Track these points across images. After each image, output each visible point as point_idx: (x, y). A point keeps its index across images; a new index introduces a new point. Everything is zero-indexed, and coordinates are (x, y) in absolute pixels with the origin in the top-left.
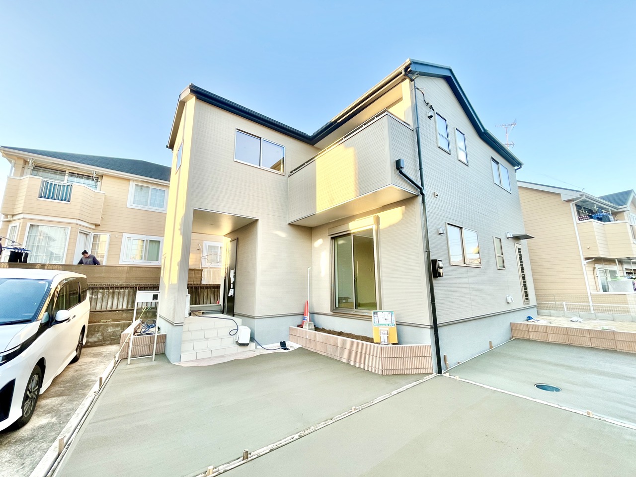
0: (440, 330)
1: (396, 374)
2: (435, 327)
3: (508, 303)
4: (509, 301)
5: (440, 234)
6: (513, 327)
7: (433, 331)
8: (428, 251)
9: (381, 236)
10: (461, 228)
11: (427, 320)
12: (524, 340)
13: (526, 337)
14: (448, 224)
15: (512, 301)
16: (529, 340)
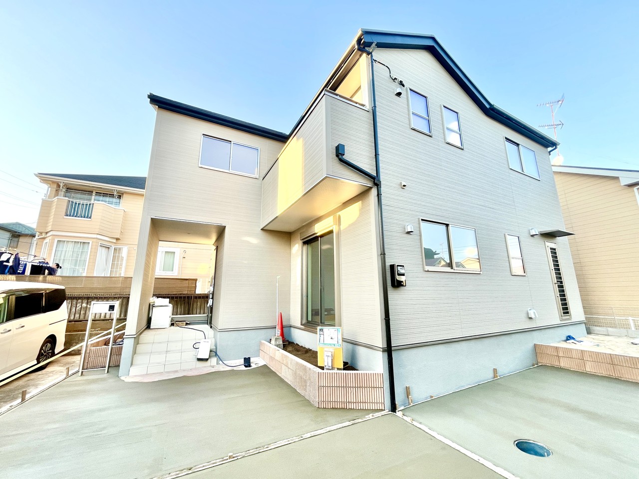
0: (394, 355)
1: (335, 408)
2: (389, 350)
3: (531, 318)
4: (532, 315)
5: (409, 233)
6: (537, 350)
7: (386, 354)
8: (383, 254)
9: (342, 238)
10: (447, 225)
11: (380, 342)
12: (553, 368)
13: (556, 364)
14: (422, 220)
15: (535, 316)
16: (560, 369)
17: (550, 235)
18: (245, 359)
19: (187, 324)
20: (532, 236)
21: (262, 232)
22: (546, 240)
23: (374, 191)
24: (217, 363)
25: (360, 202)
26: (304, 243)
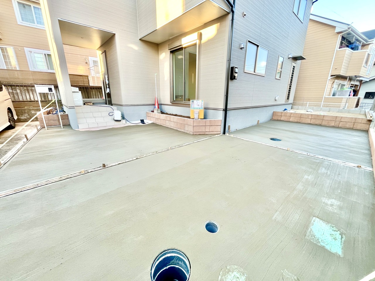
0: (228, 112)
1: (200, 134)
2: (226, 110)
3: (276, 100)
4: (277, 99)
5: (241, 48)
6: (274, 114)
7: (224, 112)
8: (229, 60)
9: (202, 49)
10: (258, 46)
11: (222, 106)
12: (278, 120)
13: (279, 119)
14: (249, 41)
15: (278, 99)
16: (281, 121)
17: (295, 59)
18: (141, 120)
19: (93, 104)
20: (289, 58)
21: (140, 42)
22: (293, 61)
23: (230, 16)
24: (126, 123)
25: (219, 24)
26: (172, 52)
